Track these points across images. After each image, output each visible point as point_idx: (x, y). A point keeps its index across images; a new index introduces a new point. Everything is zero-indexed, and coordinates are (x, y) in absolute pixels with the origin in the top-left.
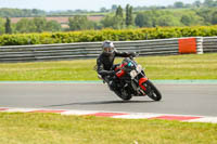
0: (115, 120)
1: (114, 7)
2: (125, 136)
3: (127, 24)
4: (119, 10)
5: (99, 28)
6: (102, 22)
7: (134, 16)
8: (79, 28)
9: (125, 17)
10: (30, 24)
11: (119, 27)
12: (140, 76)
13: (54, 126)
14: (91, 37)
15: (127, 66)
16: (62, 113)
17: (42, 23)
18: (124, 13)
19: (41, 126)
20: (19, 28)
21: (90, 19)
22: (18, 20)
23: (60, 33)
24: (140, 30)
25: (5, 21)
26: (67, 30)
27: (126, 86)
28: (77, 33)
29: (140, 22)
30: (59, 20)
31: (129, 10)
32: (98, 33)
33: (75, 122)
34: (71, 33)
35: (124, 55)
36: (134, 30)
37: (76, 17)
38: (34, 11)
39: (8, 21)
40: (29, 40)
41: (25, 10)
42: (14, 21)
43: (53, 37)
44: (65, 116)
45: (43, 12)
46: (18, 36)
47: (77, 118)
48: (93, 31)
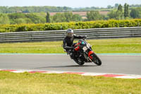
0: (117, 79)
1: (116, 5)
2: (123, 90)
3: (125, 16)
4: (120, 7)
5: (107, 19)
6: (108, 15)
7: (130, 11)
8: (93, 19)
9: (123, 11)
10: (62, 16)
11: (120, 18)
12: (89, 50)
13: (77, 83)
14: (101, 25)
15: (81, 44)
16: (82, 75)
17: (69, 16)
18: (123, 9)
19: (68, 83)
20: (55, 19)
21: (100, 13)
22: (55, 13)
23: (81, 22)
24: (133, 20)
25: (46, 14)
26: (85, 20)
27: (81, 56)
28: (92, 22)
29: (134, 15)
30: (81, 14)
31: (126, 7)
32: (106, 22)
33: (90, 81)
34: (88, 22)
35: (80, 38)
36: (130, 20)
37: (91, 12)
38: (65, 8)
39: (48, 14)
40: (61, 27)
41: (59, 7)
42: (52, 14)
43: (77, 25)
44: (84, 76)
45: (70, 8)
46: (54, 24)
47: (92, 78)
48: (102, 21)
